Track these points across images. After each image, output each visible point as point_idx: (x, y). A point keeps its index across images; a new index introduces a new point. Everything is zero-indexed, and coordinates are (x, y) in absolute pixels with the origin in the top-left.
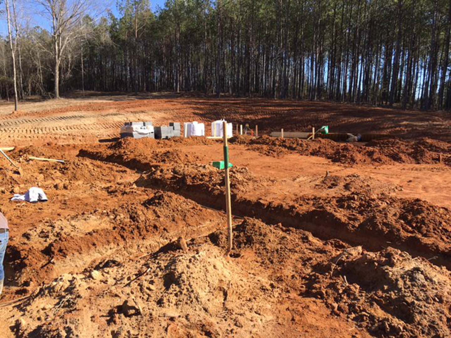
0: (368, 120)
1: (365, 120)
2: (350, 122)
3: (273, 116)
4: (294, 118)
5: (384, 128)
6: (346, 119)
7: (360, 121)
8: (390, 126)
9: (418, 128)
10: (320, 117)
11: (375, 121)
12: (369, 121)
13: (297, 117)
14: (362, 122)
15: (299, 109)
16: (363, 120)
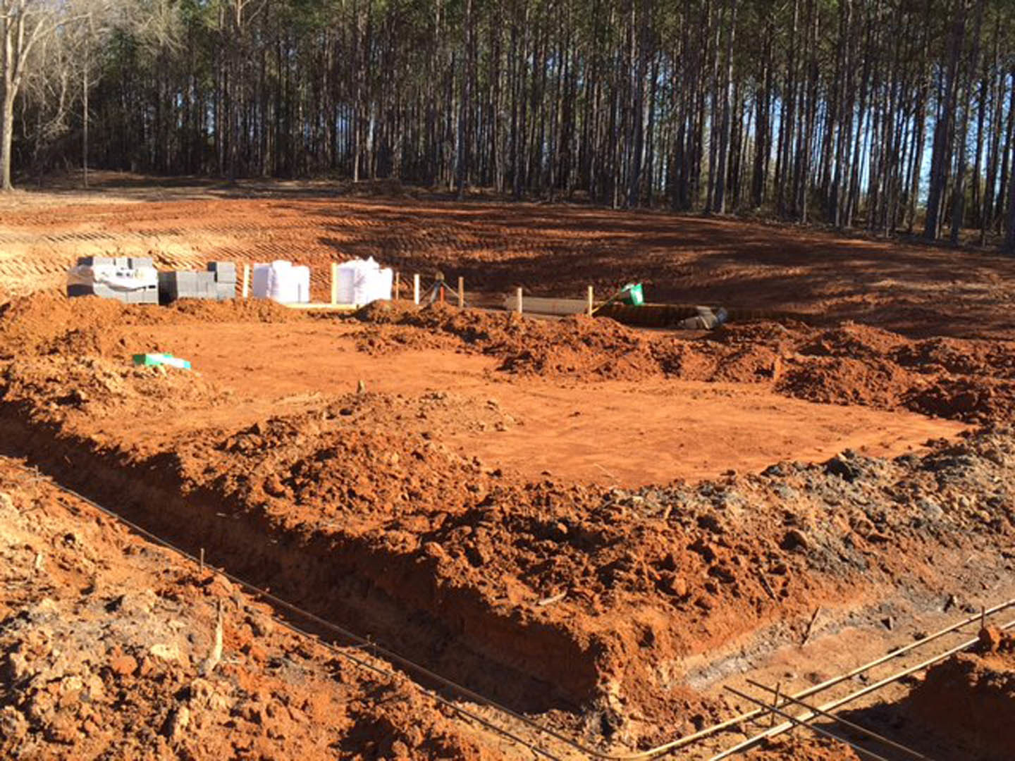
0: (791, 272)
1: (784, 272)
2: (741, 276)
3: (546, 253)
4: (601, 261)
5: (822, 296)
6: (735, 267)
7: (769, 274)
8: (840, 289)
9: (911, 299)
10: (671, 261)
11: (809, 276)
12: (795, 275)
13: (606, 260)
14: (775, 278)
15: (626, 238)
16: (777, 272)
